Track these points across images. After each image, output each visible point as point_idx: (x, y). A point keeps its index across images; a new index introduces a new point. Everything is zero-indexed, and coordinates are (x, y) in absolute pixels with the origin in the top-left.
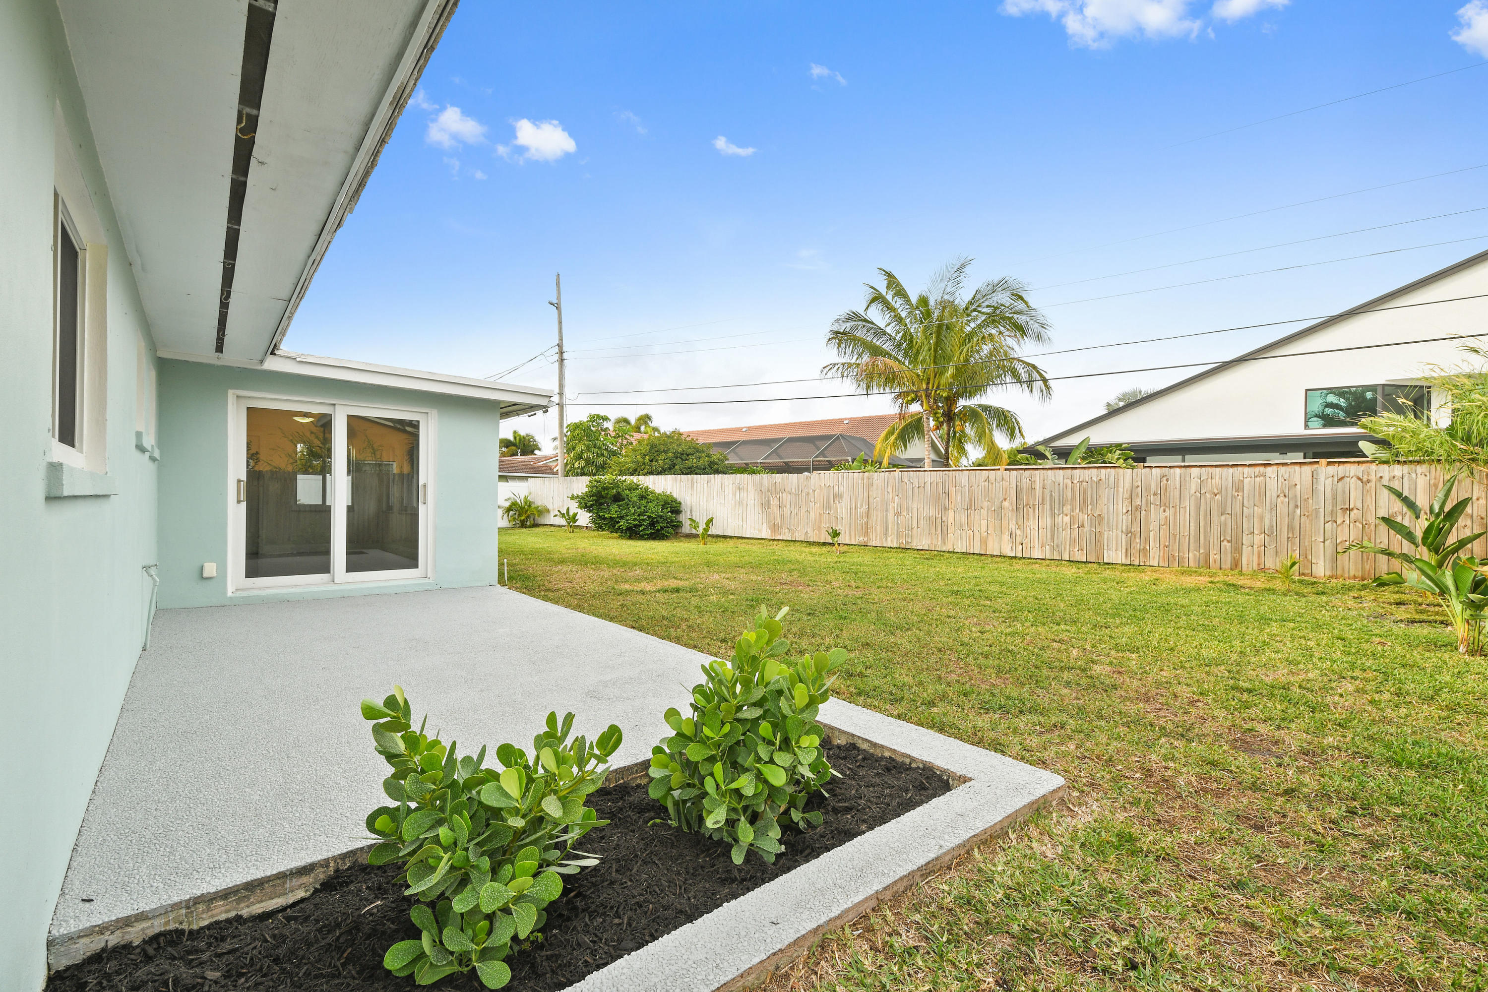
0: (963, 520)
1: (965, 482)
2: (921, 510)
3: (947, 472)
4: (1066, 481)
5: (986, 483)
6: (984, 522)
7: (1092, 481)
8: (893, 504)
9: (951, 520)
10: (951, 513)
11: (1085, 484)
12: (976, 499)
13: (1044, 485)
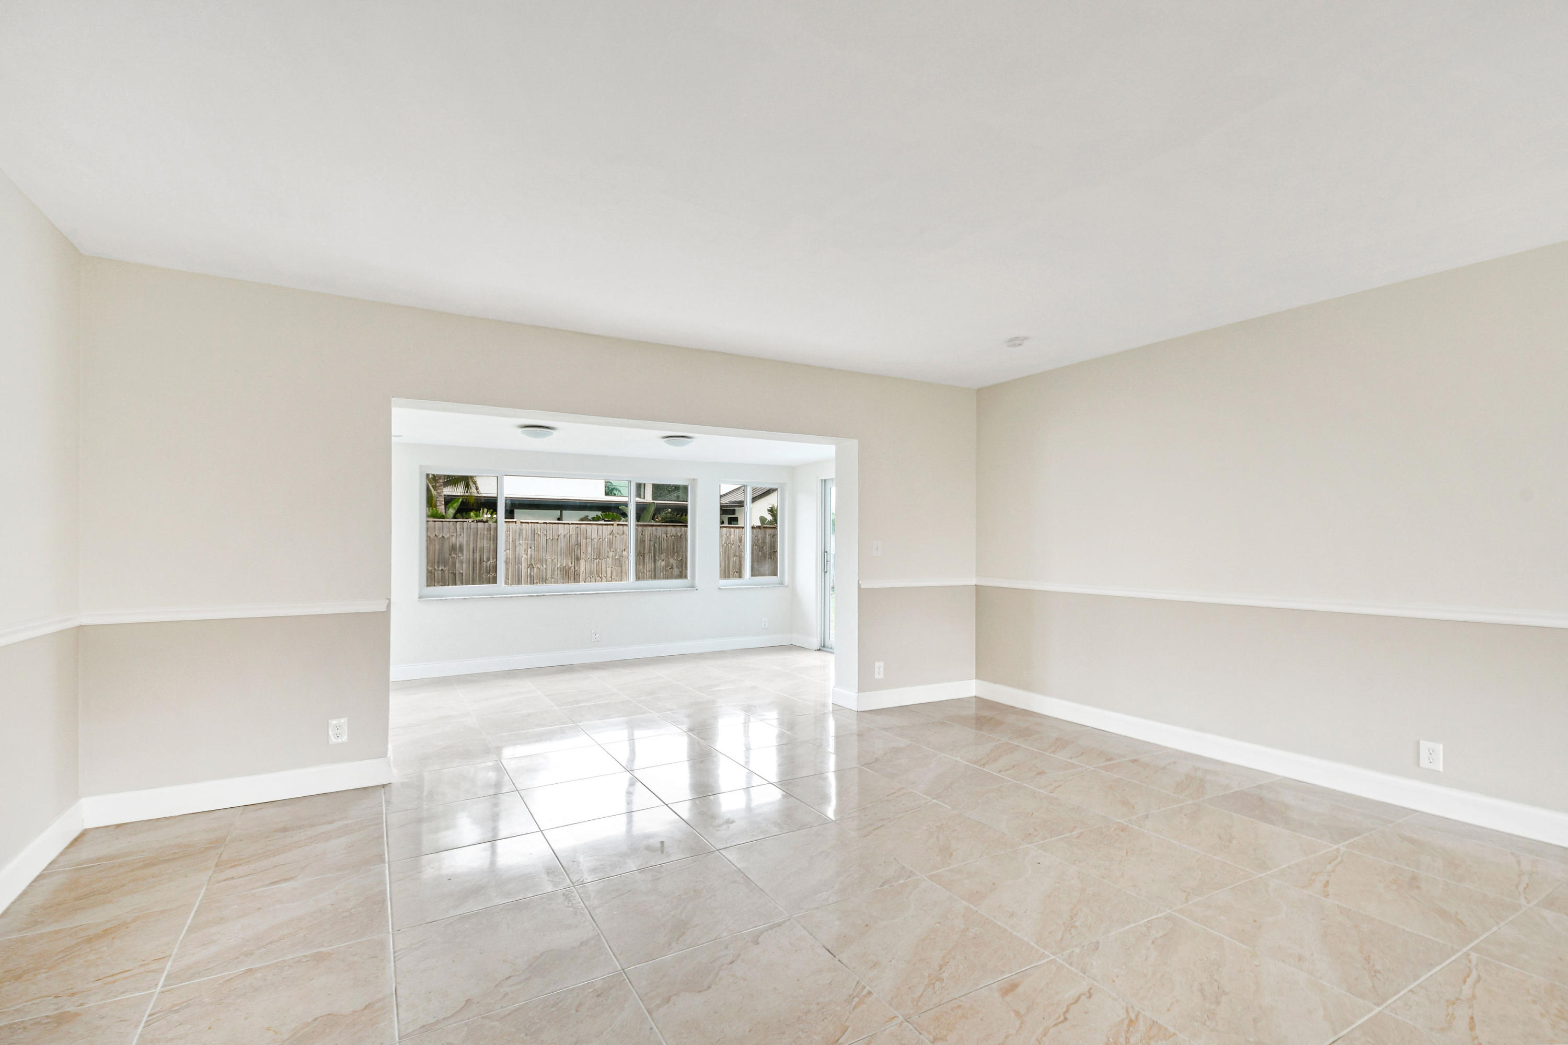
0: (592, 568)
1: (594, 535)
2: (556, 560)
3: (578, 526)
4: (663, 535)
5: (611, 536)
6: (609, 570)
7: (678, 535)
8: (525, 556)
9: (582, 569)
10: (582, 562)
11: (673, 537)
12: (603, 552)
13: (650, 538)
